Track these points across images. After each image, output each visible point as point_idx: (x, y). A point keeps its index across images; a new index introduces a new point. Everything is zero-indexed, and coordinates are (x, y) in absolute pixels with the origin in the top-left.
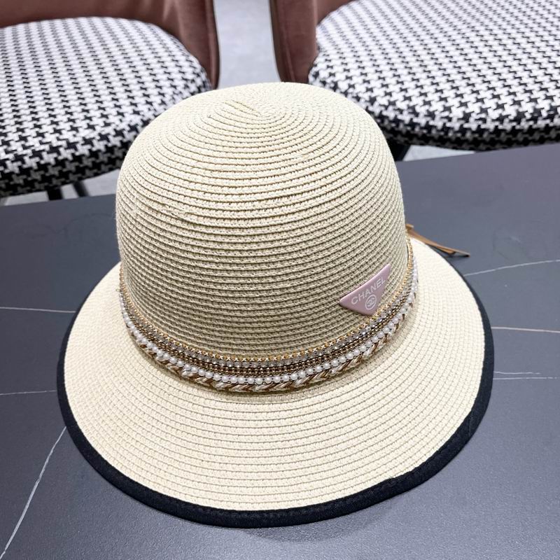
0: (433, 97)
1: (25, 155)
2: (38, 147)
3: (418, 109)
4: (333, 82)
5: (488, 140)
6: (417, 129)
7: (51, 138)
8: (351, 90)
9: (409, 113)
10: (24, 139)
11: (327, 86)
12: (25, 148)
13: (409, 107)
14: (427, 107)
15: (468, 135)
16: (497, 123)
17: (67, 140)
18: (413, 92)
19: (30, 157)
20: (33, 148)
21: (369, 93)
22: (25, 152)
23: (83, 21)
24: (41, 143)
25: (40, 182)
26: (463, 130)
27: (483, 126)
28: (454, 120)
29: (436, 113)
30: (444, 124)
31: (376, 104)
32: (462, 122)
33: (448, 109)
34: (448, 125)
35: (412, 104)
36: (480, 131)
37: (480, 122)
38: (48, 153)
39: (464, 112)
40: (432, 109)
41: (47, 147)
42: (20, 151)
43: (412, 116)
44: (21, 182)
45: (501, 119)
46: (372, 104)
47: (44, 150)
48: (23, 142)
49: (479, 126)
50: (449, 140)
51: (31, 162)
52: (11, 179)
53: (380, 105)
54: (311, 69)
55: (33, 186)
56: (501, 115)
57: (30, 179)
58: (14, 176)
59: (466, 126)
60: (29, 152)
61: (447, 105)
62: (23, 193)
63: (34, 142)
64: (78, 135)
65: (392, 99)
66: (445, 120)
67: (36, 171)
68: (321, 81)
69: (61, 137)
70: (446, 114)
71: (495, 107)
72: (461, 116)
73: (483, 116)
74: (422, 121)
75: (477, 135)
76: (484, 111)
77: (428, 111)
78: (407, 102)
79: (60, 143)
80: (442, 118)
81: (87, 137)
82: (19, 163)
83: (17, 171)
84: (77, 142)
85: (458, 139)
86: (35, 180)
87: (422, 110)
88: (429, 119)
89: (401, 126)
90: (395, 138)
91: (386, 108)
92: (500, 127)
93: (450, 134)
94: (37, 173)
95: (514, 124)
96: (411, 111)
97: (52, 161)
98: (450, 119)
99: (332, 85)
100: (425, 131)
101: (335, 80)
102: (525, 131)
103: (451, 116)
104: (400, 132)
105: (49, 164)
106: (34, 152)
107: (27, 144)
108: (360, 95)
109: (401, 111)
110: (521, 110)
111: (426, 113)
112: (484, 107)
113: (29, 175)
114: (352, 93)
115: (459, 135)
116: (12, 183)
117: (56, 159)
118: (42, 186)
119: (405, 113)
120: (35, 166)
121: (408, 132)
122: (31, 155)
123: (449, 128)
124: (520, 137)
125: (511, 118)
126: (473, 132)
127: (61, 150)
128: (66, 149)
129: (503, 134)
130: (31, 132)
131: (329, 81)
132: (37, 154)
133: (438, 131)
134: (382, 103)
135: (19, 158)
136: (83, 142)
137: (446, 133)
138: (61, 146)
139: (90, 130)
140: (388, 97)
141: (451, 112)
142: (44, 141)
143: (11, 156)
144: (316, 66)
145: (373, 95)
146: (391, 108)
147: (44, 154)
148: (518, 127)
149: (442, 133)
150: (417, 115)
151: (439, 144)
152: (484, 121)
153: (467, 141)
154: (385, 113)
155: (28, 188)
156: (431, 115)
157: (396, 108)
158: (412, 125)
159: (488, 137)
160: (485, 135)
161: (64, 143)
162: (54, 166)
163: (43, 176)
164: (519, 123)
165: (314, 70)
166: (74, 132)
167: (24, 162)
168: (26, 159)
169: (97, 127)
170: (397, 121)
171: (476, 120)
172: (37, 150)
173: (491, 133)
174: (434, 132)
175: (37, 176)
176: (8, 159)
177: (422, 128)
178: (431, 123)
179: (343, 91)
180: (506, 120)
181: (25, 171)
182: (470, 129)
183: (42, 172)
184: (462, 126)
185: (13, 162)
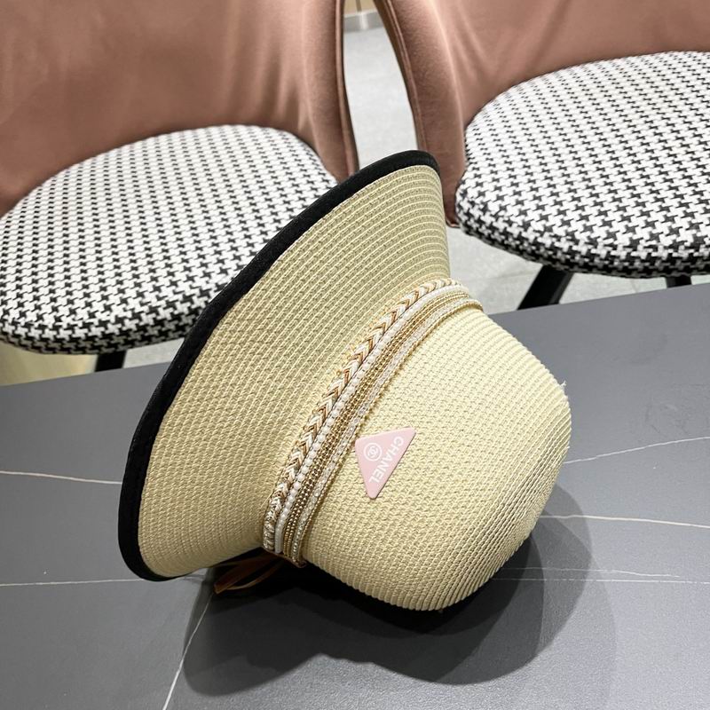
0: (595, 221)
1: (159, 306)
2: (172, 298)
3: (577, 235)
4: (482, 203)
5: (661, 268)
6: (577, 258)
7: (184, 287)
8: (502, 213)
9: (568, 240)
10: (157, 289)
11: (476, 207)
12: (159, 299)
13: (567, 234)
14: (588, 233)
15: (637, 264)
16: (671, 251)
17: (200, 287)
18: (573, 215)
19: (165, 309)
20: (166, 299)
21: (523, 217)
22: (159, 303)
23: (214, 130)
24: (175, 293)
25: (174, 332)
26: (630, 259)
27: (654, 254)
28: (620, 248)
29: (599, 240)
30: (609, 252)
31: (530, 229)
32: (629, 250)
33: (612, 235)
34: (613, 253)
35: (570, 230)
36: (651, 259)
37: (650, 250)
38: (182, 302)
39: (631, 239)
40: (593, 236)
41: (180, 297)
42: (155, 303)
43: (571, 243)
44: (156, 332)
45: (675, 246)
46: (526, 230)
47: (177, 301)
48: (157, 293)
49: (649, 254)
50: (615, 268)
51: (165, 314)
52: (146, 331)
53: (535, 231)
54: (458, 187)
55: (167, 336)
56: (674, 241)
57: (164, 329)
58: (148, 328)
59: (634, 254)
60: (163, 303)
61: (611, 230)
62: (157, 343)
63: (167, 292)
64: (211, 281)
65: (548, 224)
66: (610, 249)
67: (170, 321)
68: (469, 202)
69: (194, 285)
70: (611, 241)
71: (667, 232)
72: (628, 243)
73: (654, 243)
74: (583, 249)
75: (647, 264)
76: (654, 237)
77: (589, 238)
78: (565, 227)
79: (193, 291)
80: (605, 245)
81: (220, 283)
82: (154, 315)
83: (152, 322)
84: (210, 289)
85: (625, 268)
86: (169, 330)
87: (582, 237)
88: (590, 247)
89: (559, 254)
90: (554, 266)
91: (542, 234)
92: (675, 255)
93: (616, 263)
94: (171, 323)
95: (692, 251)
96: (569, 237)
97: (186, 311)
98: (615, 247)
99: (482, 206)
100: (587, 260)
101: (485, 200)
102: (705, 258)
103: (616, 243)
104: (558, 260)
105: (182, 314)
106: (167, 302)
107: (161, 295)
108: (512, 219)
109: (558, 238)
110: (699, 235)
111: (587, 241)
112: (654, 232)
113: (163, 326)
114: (503, 216)
115: (626, 264)
116: (147, 334)
117: (189, 308)
118: (176, 334)
119: (563, 240)
120: (169, 317)
121: (567, 260)
122: (165, 306)
123: (614, 257)
124: (700, 264)
125: (688, 244)
126: (643, 261)
127: (194, 298)
128: (199, 297)
129: (678, 262)
130: (164, 281)
131: (477, 201)
132: (171, 305)
133: (601, 259)
134: (537, 229)
135: (153, 310)
136: (216, 289)
137: (612, 262)
138: (194, 295)
139: (224, 275)
140: (543, 222)
141: (616, 239)
142: (178, 290)
143: (146, 308)
144: (464, 183)
145: (527, 219)
146: (547, 234)
147: (178, 304)
148: (696, 254)
149: (607, 262)
150: (577, 242)
151: (604, 272)
152: (655, 248)
153: (636, 269)
154: (540, 240)
155: (163, 338)
156: (593, 242)
157: (552, 234)
158: (572, 253)
159: (660, 265)
160: (657, 264)
161: (197, 291)
162: (187, 315)
163: (177, 326)
164: (697, 250)
165: (462, 187)
166: (207, 279)
167: (158, 314)
168: (160, 310)
169: (229, 271)
170: (554, 249)
171: (645, 247)
172: (171, 300)
173: (663, 262)
174: (597, 260)
175: (172, 326)
176: (142, 312)
177: (583, 257)
178: (593, 251)
179: (493, 213)
180: (682, 247)
181: (159, 323)
182: (638, 257)
183: (176, 322)
184: (629, 254)
185: (147, 314)
